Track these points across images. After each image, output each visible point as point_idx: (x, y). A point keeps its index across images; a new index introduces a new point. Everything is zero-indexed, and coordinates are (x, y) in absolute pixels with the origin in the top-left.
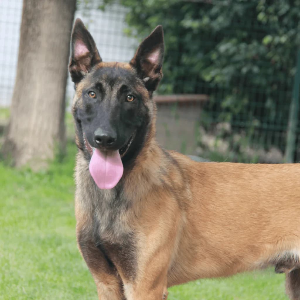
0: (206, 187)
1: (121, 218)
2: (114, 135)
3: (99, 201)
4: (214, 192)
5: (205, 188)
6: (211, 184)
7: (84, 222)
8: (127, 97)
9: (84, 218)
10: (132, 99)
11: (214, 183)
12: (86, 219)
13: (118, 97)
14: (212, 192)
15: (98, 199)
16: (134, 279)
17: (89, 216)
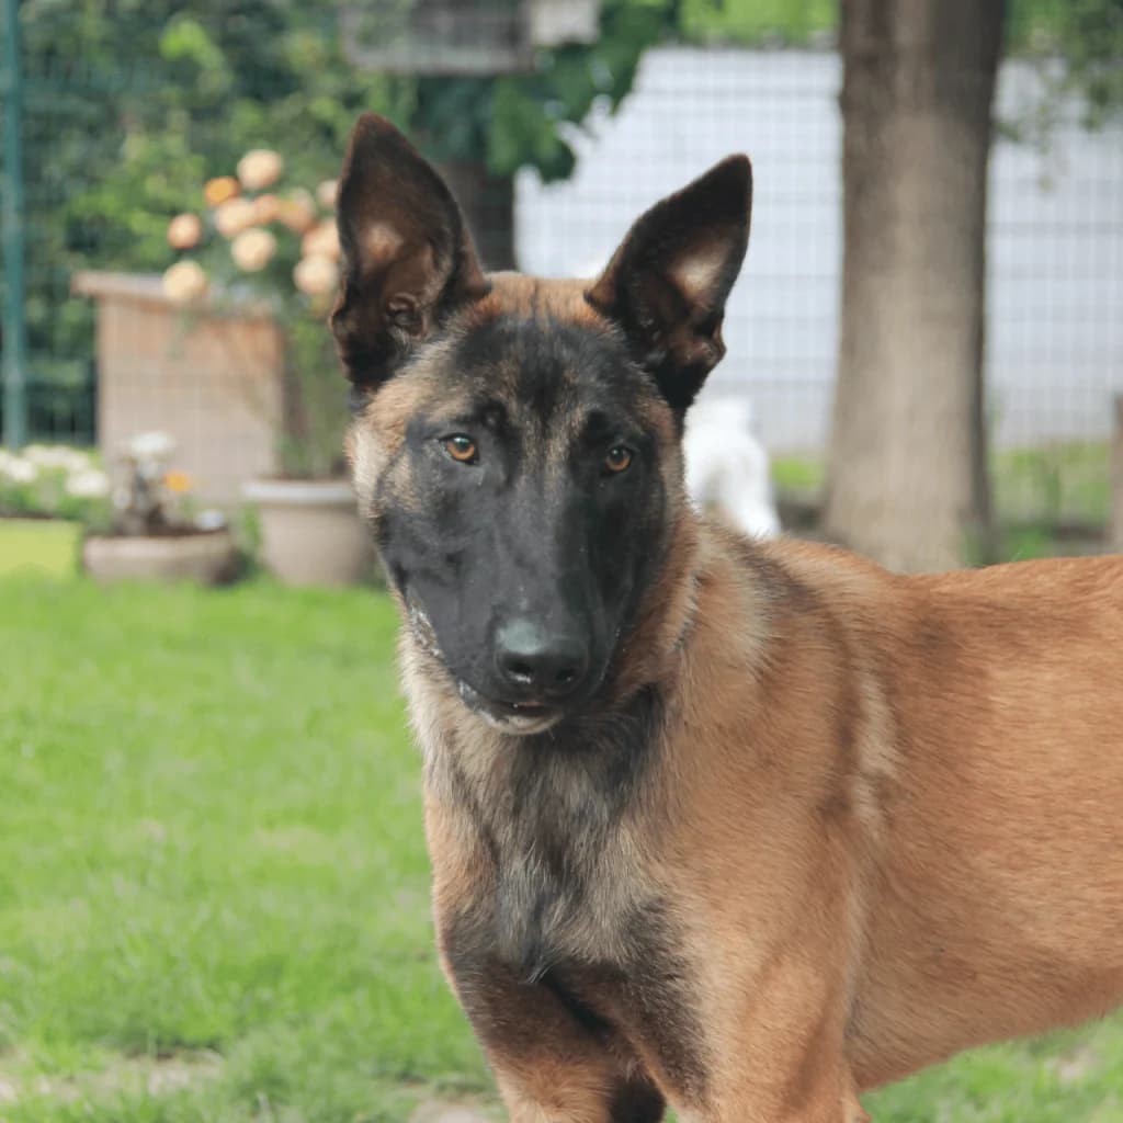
10: (626, 461)
16: (702, 1089)
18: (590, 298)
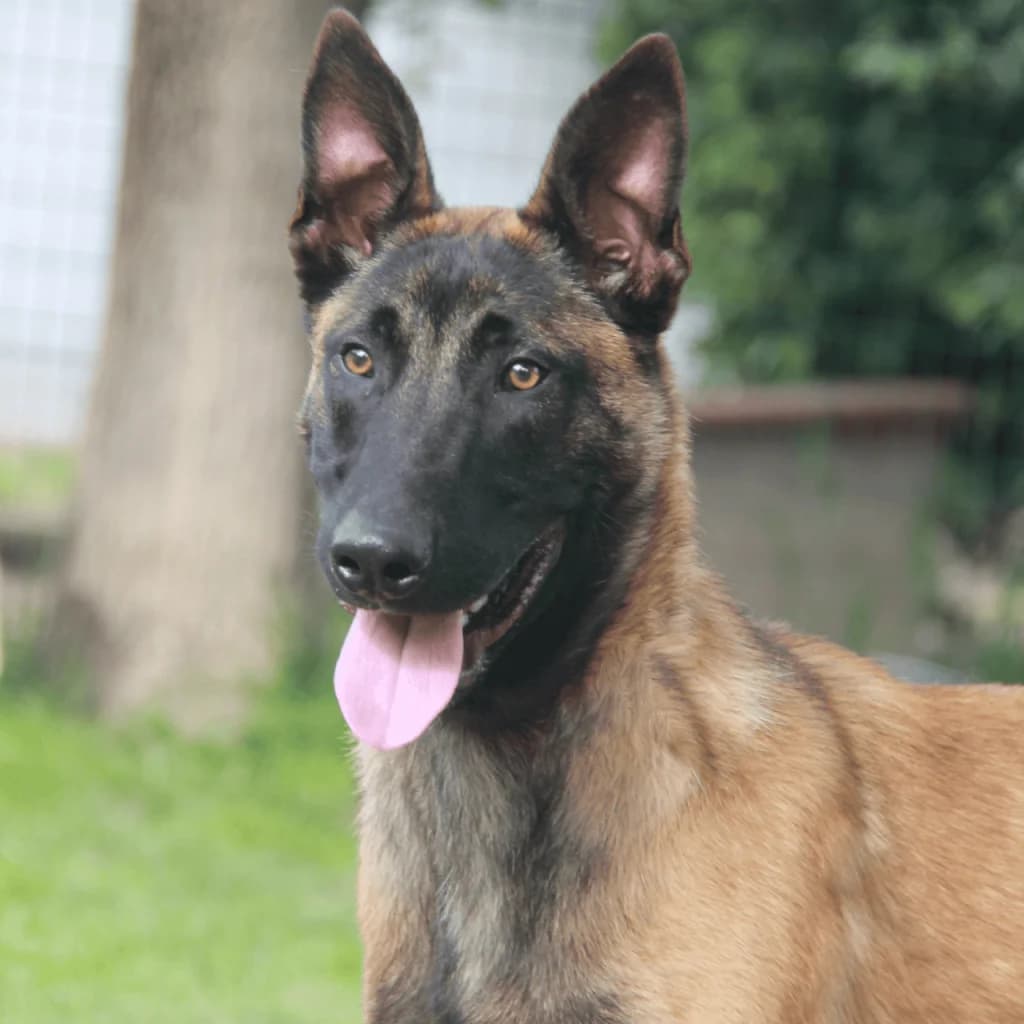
0: (963, 807)
1: (557, 925)
2: (420, 545)
3: (454, 847)
4: (1001, 833)
5: (962, 812)
6: (988, 796)
7: (393, 951)
8: (509, 367)
9: (392, 933)
10: (534, 379)
11: (998, 791)
12: (403, 938)
13: (464, 370)
14: (992, 831)
15: (451, 839)
17: (416, 920)
18: (524, 216)
